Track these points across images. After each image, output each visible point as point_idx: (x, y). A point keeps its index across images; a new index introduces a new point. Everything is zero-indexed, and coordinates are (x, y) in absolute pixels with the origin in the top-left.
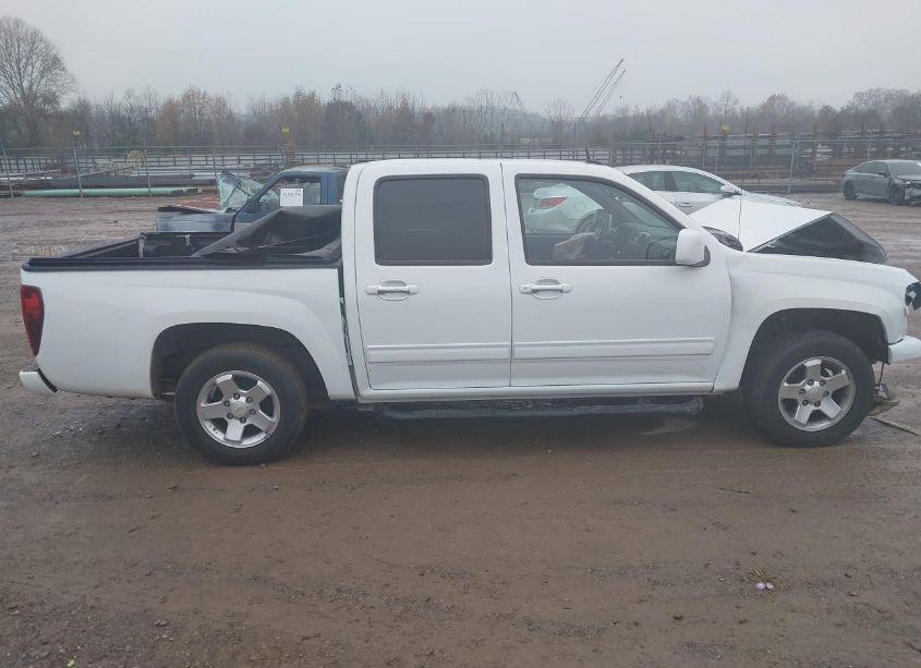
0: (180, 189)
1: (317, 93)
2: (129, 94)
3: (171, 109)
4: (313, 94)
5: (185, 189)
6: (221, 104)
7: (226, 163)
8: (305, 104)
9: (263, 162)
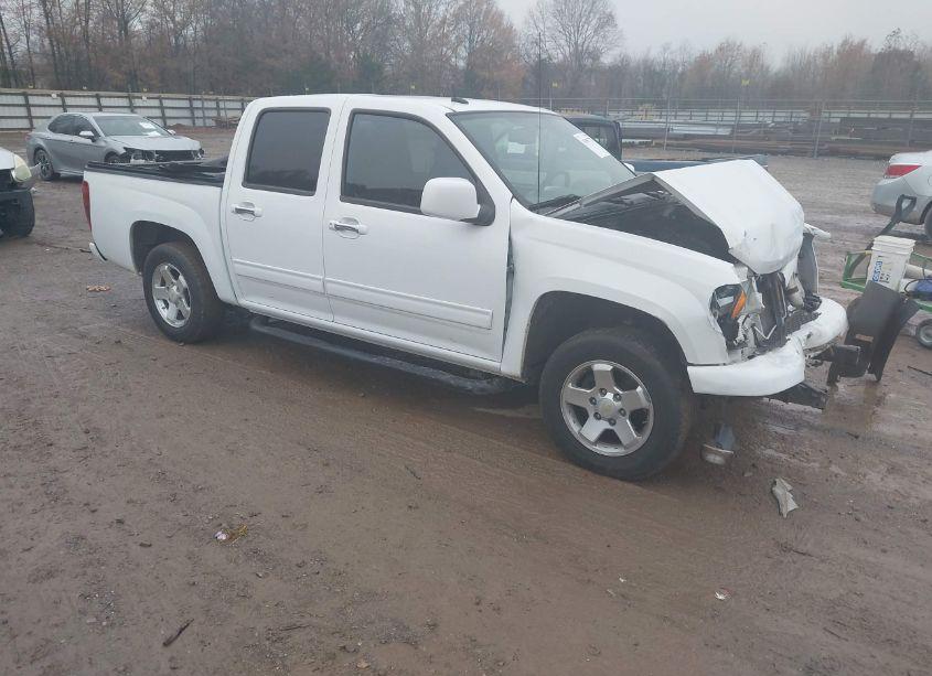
0: (631, 141)
1: (868, 42)
2: (665, 48)
3: (703, 62)
4: (863, 43)
5: (637, 141)
6: (755, 56)
7: (725, 118)
8: (851, 54)
9: (782, 120)
